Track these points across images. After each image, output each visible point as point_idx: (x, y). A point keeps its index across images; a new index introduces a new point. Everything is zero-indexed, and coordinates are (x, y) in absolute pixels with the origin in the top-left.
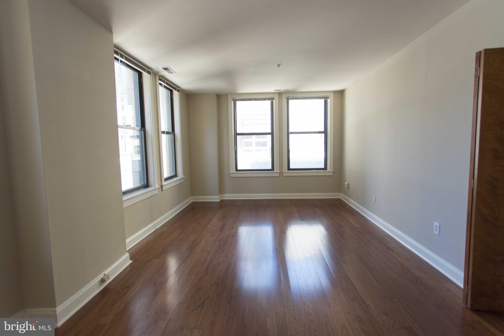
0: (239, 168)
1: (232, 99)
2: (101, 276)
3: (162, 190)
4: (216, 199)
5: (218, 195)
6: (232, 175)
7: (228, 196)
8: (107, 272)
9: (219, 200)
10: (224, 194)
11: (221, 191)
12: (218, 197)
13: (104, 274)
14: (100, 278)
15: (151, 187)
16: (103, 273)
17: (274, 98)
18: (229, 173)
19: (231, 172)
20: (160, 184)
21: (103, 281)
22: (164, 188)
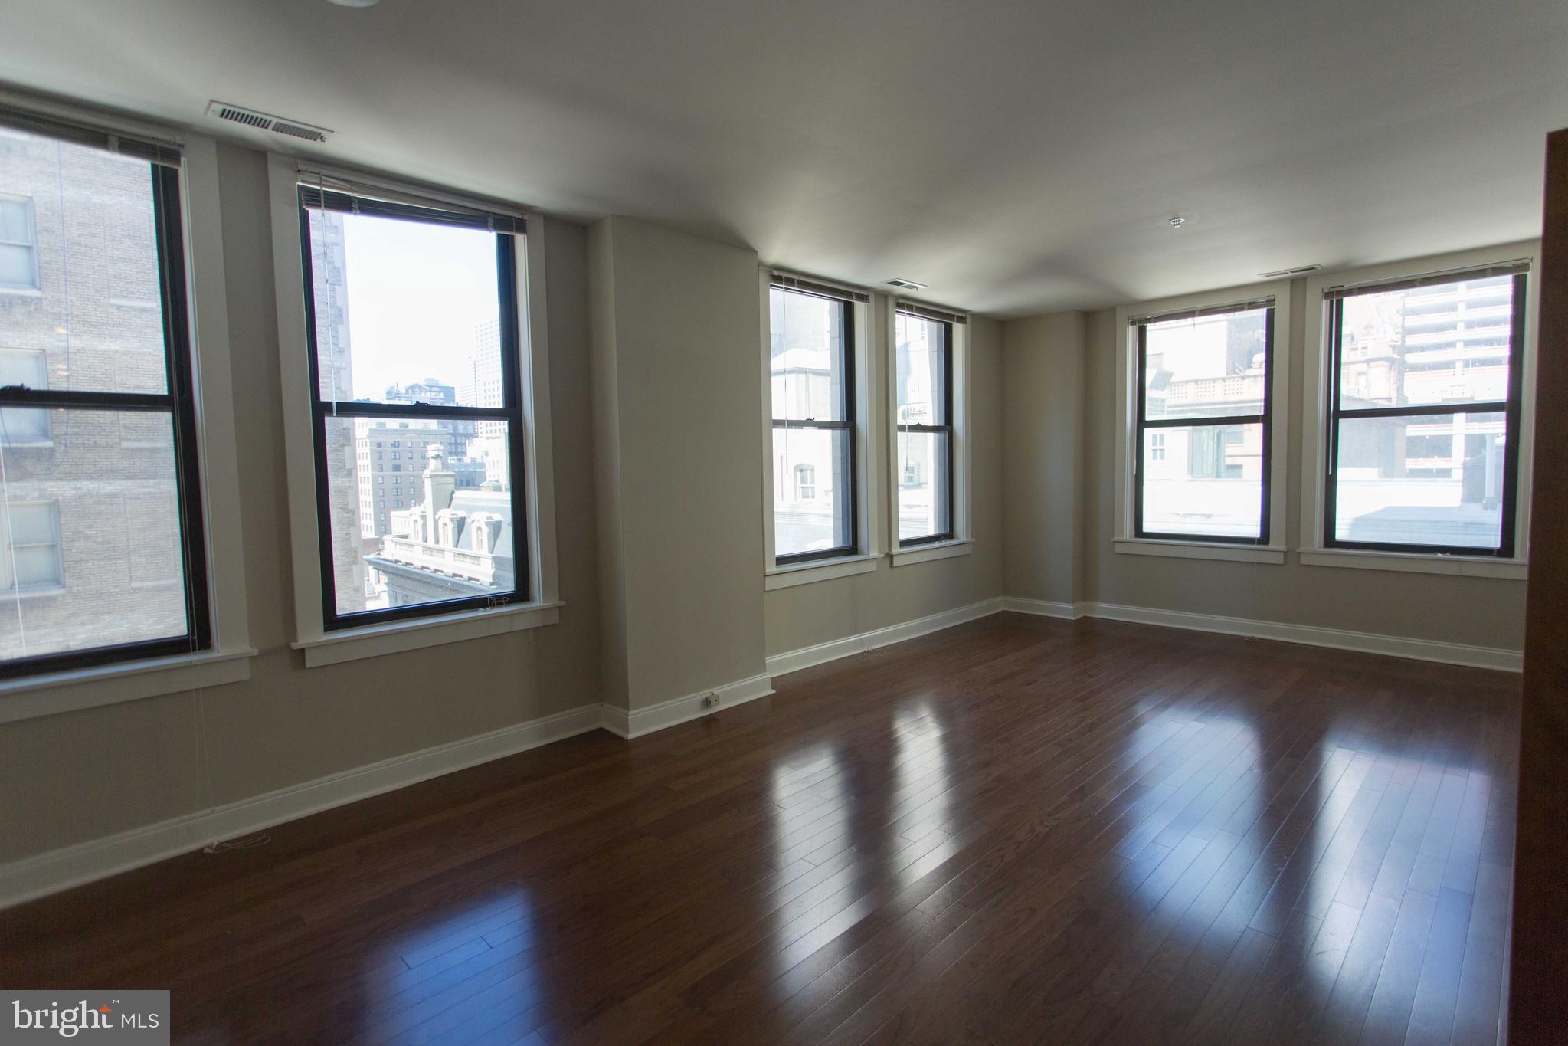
0: (1147, 527)
1: (1128, 319)
2: (706, 693)
3: (891, 566)
4: (1065, 610)
5: (1074, 601)
6: (1119, 549)
7: (1105, 610)
8: (718, 691)
9: (1074, 616)
10: (1095, 599)
11: (1086, 589)
12: (1071, 606)
13: (712, 693)
14: (705, 696)
15: (861, 554)
16: (711, 690)
17: (1274, 300)
18: (1112, 540)
19: (1116, 538)
20: (887, 551)
21: (707, 703)
22: (897, 562)
